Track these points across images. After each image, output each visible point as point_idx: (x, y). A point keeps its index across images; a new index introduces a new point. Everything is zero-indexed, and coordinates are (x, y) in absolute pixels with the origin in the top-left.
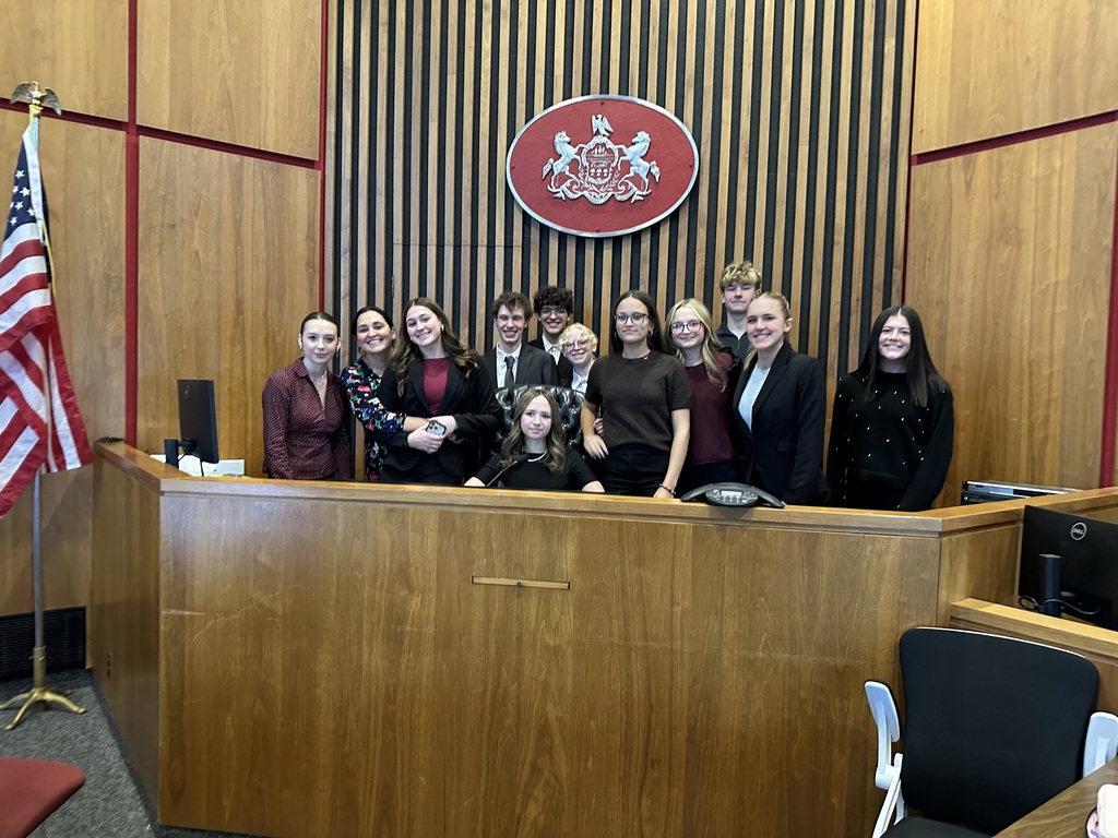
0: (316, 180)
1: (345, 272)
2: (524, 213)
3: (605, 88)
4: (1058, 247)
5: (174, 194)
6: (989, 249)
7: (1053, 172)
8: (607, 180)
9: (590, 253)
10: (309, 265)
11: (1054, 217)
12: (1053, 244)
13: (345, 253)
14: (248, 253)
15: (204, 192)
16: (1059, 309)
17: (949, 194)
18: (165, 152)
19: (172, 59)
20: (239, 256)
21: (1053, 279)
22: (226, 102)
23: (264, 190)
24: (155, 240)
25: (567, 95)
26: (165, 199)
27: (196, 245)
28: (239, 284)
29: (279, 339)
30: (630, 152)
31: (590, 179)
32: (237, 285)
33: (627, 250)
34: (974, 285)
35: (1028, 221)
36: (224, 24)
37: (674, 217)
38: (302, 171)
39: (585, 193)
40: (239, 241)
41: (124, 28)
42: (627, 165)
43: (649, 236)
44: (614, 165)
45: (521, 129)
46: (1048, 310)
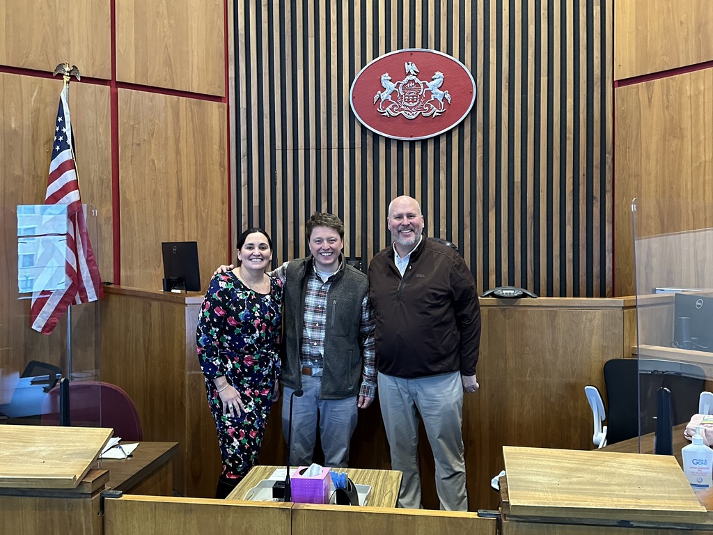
0: (224, 109)
1: (244, 169)
2: (362, 126)
3: (412, 44)
4: (705, 139)
5: (139, 124)
6: (665, 140)
7: (699, 93)
8: (416, 103)
9: (406, 150)
10: (221, 165)
11: (702, 121)
12: (702, 137)
13: (244, 156)
14: (184, 160)
15: (157, 121)
16: (707, 178)
17: (638, 106)
18: (133, 97)
19: (136, 38)
20: (178, 162)
21: (703, 159)
22: (168, 63)
23: (192, 117)
24: (129, 154)
25: (388, 49)
26: (133, 127)
27: (153, 156)
28: (179, 180)
29: (204, 215)
30: (430, 85)
31: (406, 103)
32: (178, 180)
33: (430, 147)
34: (657, 164)
35: (687, 123)
36: (166, 13)
37: (461, 125)
38: (215, 104)
39: (402, 112)
40: (178, 152)
41: (108, 21)
42: (429, 93)
43: (445, 138)
44: (420, 94)
45: (358, 73)
46: (701, 178)
